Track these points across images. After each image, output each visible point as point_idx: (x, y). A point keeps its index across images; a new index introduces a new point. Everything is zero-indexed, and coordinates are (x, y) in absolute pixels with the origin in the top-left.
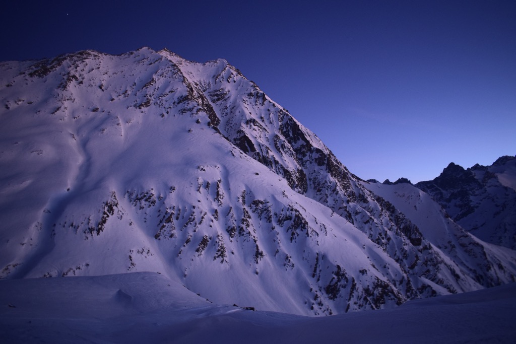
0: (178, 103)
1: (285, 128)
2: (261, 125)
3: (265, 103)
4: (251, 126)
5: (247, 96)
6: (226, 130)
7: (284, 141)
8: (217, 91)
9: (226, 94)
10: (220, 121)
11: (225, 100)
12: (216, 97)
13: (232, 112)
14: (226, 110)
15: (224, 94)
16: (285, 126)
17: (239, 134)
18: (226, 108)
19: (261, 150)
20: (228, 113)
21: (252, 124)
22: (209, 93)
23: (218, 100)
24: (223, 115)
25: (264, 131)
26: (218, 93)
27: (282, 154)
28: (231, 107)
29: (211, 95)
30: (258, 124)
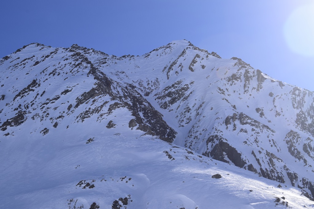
0: (77, 106)
1: (308, 118)
2: (255, 121)
3: (264, 84)
4: (235, 125)
5: (226, 82)
6: (188, 144)
7: (309, 139)
8: (170, 88)
9: (186, 89)
10: (176, 133)
11: (186, 98)
12: (168, 99)
13: (198, 114)
14: (188, 115)
15: (183, 89)
16: (309, 114)
17: (210, 144)
18: (188, 110)
19: (258, 160)
20: (192, 118)
21: (237, 122)
22: (155, 95)
23: (173, 101)
24: (183, 124)
25: (265, 130)
26: (173, 90)
27: (305, 161)
28: (197, 107)
29: (159, 98)
30: (249, 121)
